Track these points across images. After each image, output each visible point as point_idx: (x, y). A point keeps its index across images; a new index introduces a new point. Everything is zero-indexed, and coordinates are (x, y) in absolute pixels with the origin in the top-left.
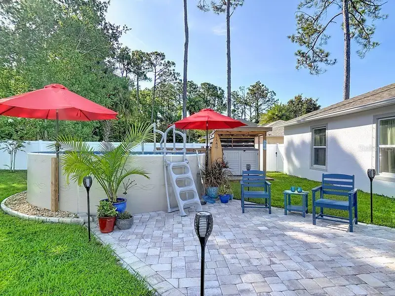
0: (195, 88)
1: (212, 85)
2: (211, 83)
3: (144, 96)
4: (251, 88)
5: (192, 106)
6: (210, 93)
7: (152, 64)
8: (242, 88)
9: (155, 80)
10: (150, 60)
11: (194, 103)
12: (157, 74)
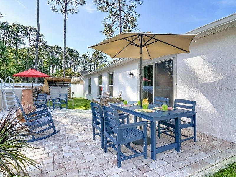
0: (60, 50)
1: (71, 49)
2: (71, 48)
3: (22, 53)
4: (94, 53)
5: (54, 61)
6: (70, 53)
7: (28, 33)
8: (89, 53)
9: (29, 44)
10: (26, 31)
11: (55, 60)
12: (30, 40)
